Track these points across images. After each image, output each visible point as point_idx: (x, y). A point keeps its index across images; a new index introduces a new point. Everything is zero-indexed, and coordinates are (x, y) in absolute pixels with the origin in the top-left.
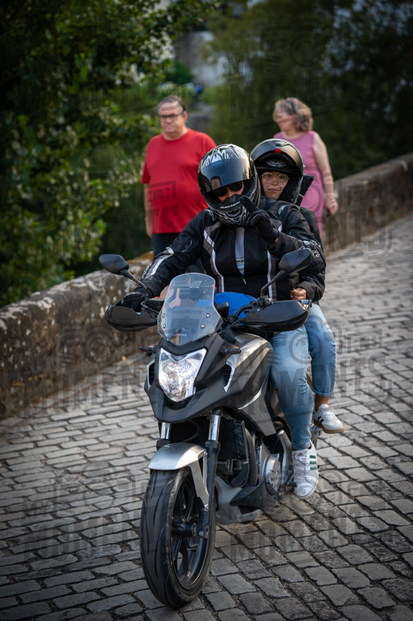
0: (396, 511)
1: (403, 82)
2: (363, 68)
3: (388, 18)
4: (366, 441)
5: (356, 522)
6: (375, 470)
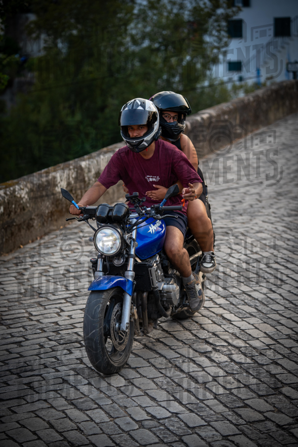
0: (177, 402)
1: (188, 58)
2: (156, 45)
3: (177, 6)
4: (154, 345)
5: (146, 411)
6: (161, 369)
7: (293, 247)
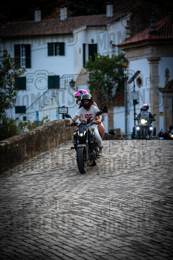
7: (67, 234)
